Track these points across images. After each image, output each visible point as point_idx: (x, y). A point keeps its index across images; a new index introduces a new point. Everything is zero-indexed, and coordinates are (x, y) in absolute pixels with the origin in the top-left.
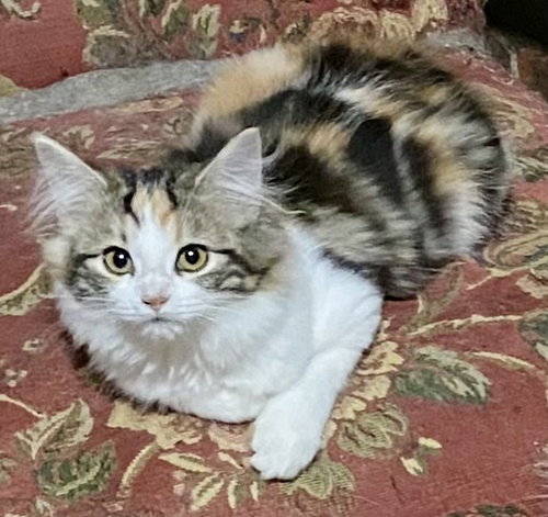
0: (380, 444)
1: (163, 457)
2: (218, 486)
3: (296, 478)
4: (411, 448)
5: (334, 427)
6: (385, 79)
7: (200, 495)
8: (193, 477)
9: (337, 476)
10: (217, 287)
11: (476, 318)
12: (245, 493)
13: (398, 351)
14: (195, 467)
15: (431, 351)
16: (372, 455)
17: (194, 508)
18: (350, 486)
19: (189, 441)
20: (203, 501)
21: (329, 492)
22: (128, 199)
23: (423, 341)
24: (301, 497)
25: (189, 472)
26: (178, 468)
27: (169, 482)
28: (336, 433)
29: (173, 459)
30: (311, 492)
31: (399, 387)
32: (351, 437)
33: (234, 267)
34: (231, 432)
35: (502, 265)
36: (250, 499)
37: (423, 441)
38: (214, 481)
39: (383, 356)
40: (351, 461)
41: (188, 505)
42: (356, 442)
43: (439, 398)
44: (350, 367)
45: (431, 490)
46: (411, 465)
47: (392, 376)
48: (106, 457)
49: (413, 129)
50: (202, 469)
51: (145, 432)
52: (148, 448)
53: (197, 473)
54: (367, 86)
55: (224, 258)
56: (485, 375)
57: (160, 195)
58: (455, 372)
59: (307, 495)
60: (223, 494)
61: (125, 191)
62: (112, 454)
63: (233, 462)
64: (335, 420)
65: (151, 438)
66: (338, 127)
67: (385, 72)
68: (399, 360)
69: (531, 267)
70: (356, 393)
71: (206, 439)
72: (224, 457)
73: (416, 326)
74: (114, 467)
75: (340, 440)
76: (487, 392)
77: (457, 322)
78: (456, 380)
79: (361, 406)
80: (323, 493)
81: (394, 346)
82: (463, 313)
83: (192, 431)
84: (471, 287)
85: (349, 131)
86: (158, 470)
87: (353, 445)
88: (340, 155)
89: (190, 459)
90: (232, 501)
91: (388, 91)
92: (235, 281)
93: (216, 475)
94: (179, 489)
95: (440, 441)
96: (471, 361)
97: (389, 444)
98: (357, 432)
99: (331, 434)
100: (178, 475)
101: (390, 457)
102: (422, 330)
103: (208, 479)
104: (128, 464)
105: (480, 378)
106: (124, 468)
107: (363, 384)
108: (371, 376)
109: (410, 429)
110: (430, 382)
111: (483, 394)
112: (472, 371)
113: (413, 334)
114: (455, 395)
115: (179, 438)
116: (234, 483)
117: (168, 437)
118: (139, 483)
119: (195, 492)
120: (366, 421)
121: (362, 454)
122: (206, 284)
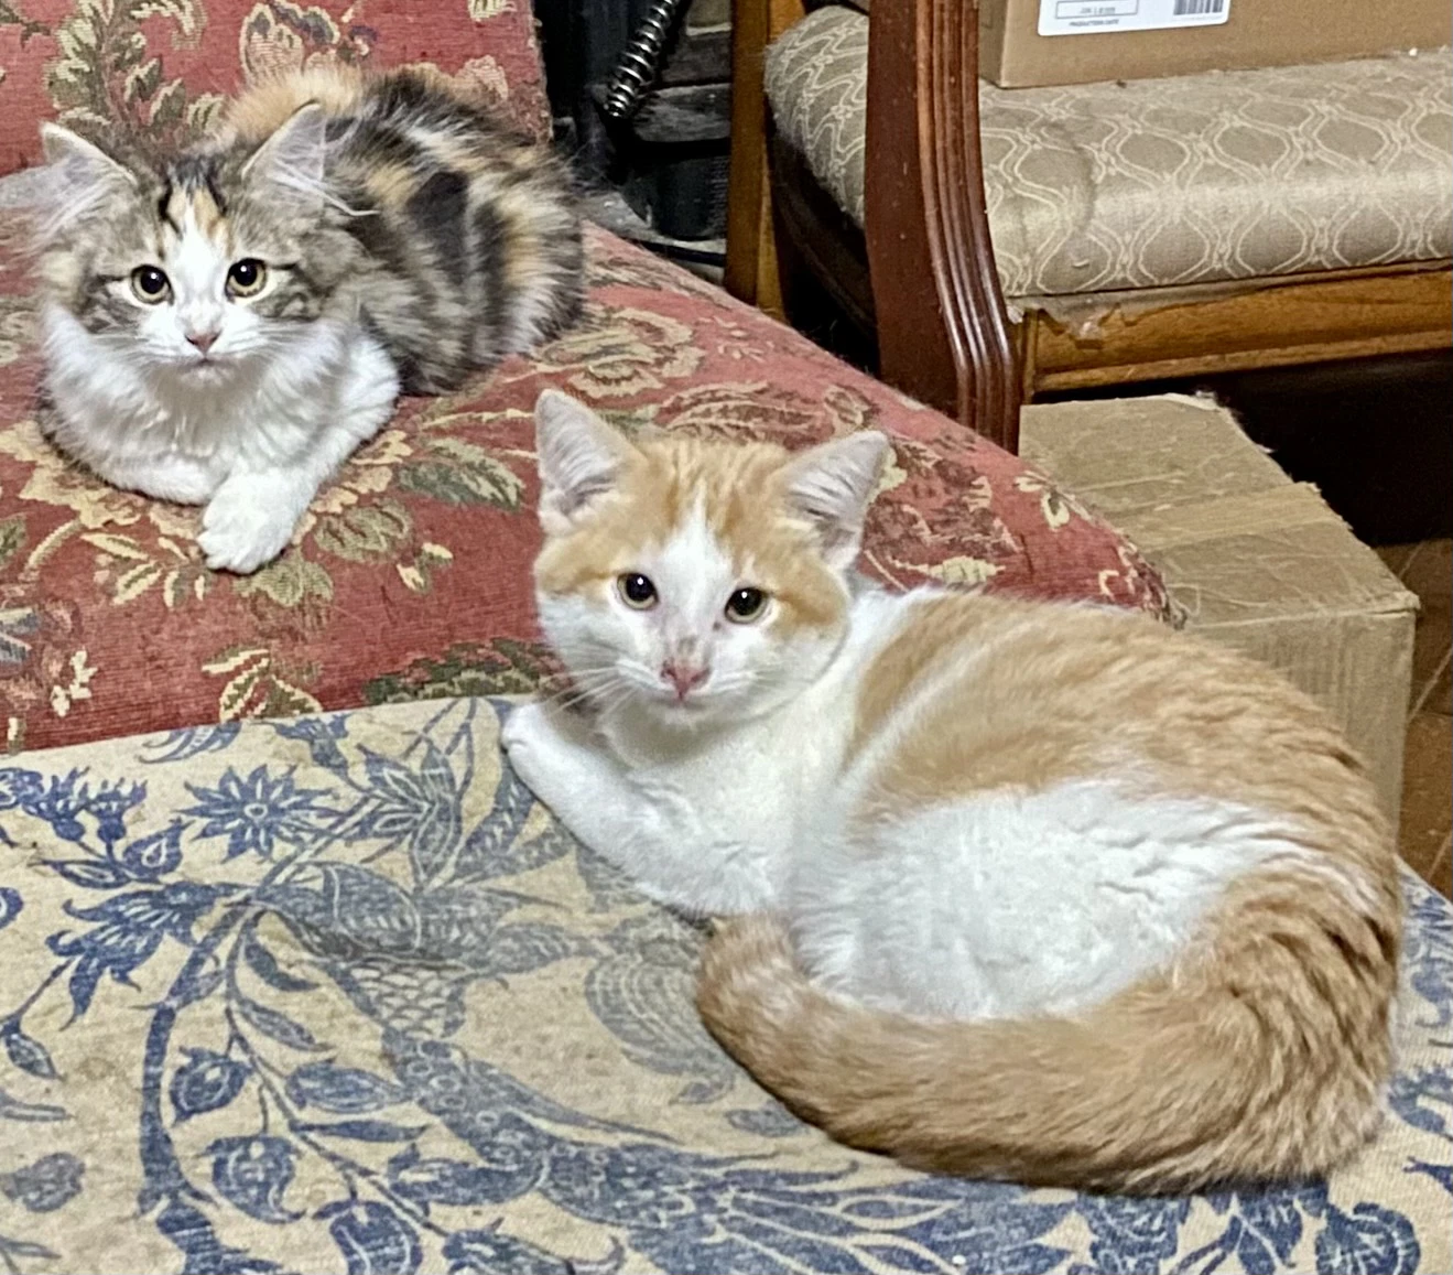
0: (370, 546)
1: (86, 537)
2: (153, 578)
3: (254, 573)
4: (411, 555)
5: (312, 520)
6: (468, 127)
7: (128, 586)
8: (122, 564)
9: (308, 578)
10: (276, 315)
11: (512, 413)
12: (186, 588)
13: (406, 441)
14: (126, 552)
15: (451, 444)
16: (359, 557)
17: (118, 601)
18: (327, 594)
19: (122, 522)
20: (132, 594)
21: (297, 598)
22: (163, 204)
23: (440, 432)
24: (261, 600)
25: (117, 557)
26: (103, 551)
27: (91, 567)
28: (314, 529)
29: (99, 540)
30: (274, 596)
31: (403, 481)
32: (335, 534)
33: (298, 288)
34: (179, 515)
35: (551, 362)
36: (193, 595)
37: (428, 547)
38: (149, 571)
39: (386, 445)
40: (331, 563)
41: (110, 596)
42: (341, 540)
43: (456, 498)
44: (344, 454)
45: (433, 611)
46: (410, 575)
47: (394, 467)
48: (13, 531)
49: (493, 195)
50: (134, 555)
51: (67, 507)
52: (68, 526)
53: (128, 559)
54: (447, 131)
55: (285, 276)
56: (519, 476)
57: (203, 197)
58: (480, 469)
59: (268, 599)
60: (157, 589)
61: (159, 191)
62: (21, 529)
63: (176, 550)
64: (315, 513)
65: (74, 515)
66: (404, 172)
67: (468, 120)
68: (407, 451)
69: (591, 365)
70: (348, 484)
71: (145, 520)
72: (164, 543)
73: (433, 417)
74: (20, 544)
75: (319, 536)
76: (519, 495)
77: (487, 416)
78: (481, 480)
79: (352, 499)
80: (289, 599)
81: (402, 435)
82: (497, 406)
83: (128, 510)
84: (509, 380)
85: (418, 179)
86: (78, 551)
87: (337, 545)
88: (399, 207)
89: (122, 542)
90: (169, 597)
91: (469, 143)
92: (297, 305)
93: (152, 564)
94: (100, 577)
95: (451, 549)
96: (502, 459)
97: (384, 546)
98: (342, 528)
99: (307, 528)
100: (102, 560)
101: (382, 562)
102: (441, 421)
103: (141, 568)
104: (39, 542)
105: (512, 479)
106: (33, 546)
107: (357, 475)
108: (368, 466)
109: (414, 530)
110: (445, 479)
111: (513, 497)
112: (502, 471)
113: (429, 424)
114: (476, 496)
115: (109, 516)
116: (173, 575)
117: (96, 515)
118: (49, 567)
119: (122, 581)
120: (356, 517)
121: (346, 555)
122: (265, 311)
